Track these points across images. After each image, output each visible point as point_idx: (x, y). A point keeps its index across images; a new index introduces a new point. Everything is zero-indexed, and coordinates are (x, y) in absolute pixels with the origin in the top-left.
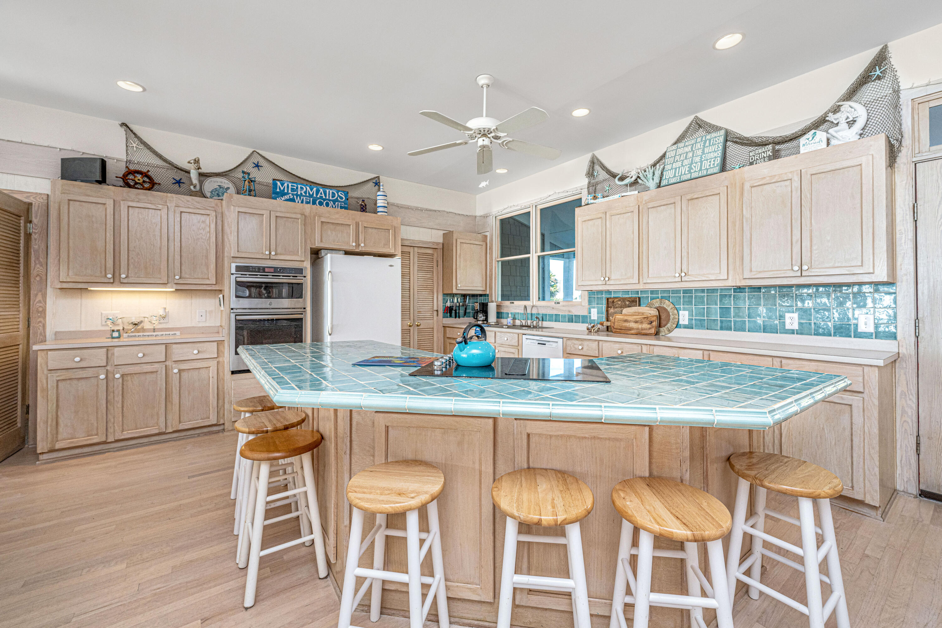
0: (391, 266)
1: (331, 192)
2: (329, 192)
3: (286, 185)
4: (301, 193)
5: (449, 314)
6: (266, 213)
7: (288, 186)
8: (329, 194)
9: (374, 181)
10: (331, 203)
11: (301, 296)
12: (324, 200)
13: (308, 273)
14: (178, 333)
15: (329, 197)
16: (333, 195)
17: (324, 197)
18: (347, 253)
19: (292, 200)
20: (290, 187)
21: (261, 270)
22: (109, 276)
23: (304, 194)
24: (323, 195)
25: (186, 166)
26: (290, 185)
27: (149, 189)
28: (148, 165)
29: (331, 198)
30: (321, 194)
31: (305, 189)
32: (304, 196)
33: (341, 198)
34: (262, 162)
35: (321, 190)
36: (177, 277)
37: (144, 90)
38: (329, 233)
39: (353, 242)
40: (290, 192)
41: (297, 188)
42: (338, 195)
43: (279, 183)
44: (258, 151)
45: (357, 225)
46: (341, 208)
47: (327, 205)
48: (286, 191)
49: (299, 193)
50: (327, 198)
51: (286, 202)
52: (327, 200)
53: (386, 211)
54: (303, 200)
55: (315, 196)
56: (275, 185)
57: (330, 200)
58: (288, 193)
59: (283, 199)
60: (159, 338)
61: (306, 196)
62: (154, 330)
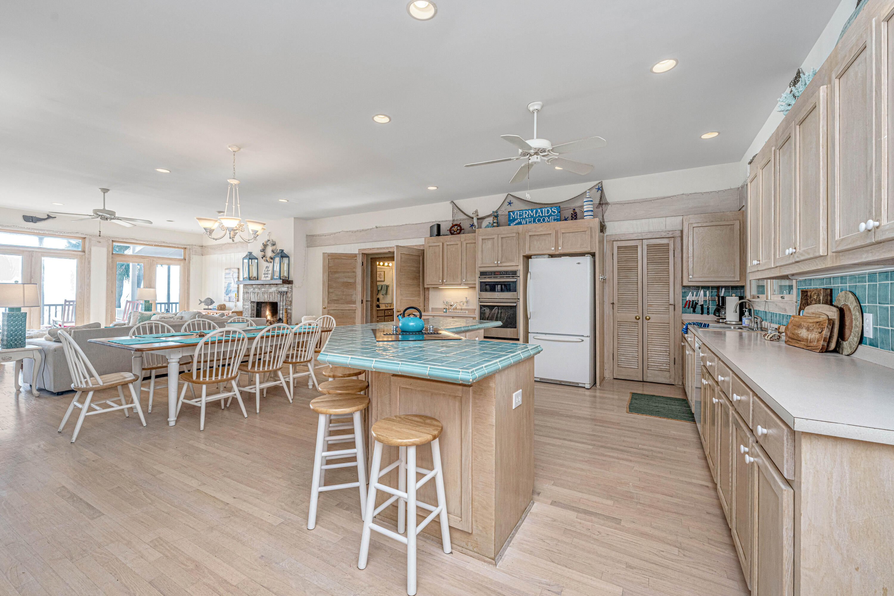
0: (579, 263)
1: (546, 210)
2: (545, 210)
3: (516, 213)
4: (525, 217)
5: (692, 309)
6: (495, 236)
7: (517, 213)
8: (545, 212)
9: (597, 187)
10: (546, 219)
11: (515, 290)
12: (541, 217)
13: (521, 274)
14: (467, 312)
15: (545, 214)
16: (548, 211)
17: (541, 215)
18: (552, 256)
19: (520, 223)
20: (518, 214)
21: (493, 274)
22: (440, 281)
23: (527, 217)
24: (541, 214)
25: (471, 215)
26: (518, 212)
27: (459, 233)
28: (460, 220)
29: (546, 215)
30: (539, 213)
31: (528, 213)
32: (528, 218)
33: (554, 212)
34: (513, 200)
35: (539, 210)
36: (464, 280)
37: (438, 188)
38: (535, 243)
39: (552, 247)
40: (518, 217)
41: (523, 213)
42: (552, 211)
43: (511, 213)
44: (510, 193)
45: (557, 232)
46: (554, 220)
47: (544, 220)
48: (516, 218)
49: (524, 217)
50: (544, 215)
51: (517, 226)
52: (544, 216)
53: (592, 214)
54: (527, 221)
55: (535, 216)
56: (509, 215)
57: (545, 216)
58: (517, 219)
59: (514, 223)
60: (460, 313)
61: (529, 218)
62: (461, 309)
